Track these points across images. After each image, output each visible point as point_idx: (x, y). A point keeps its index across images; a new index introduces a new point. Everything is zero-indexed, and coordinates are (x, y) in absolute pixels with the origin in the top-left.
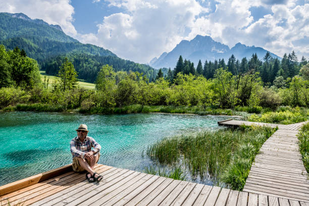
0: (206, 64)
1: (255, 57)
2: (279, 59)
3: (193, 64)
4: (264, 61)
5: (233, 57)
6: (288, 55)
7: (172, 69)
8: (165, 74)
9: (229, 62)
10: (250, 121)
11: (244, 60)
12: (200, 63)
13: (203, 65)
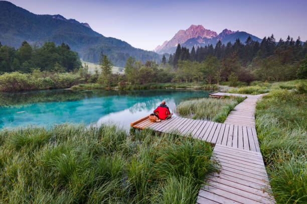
0: (198, 49)
1: (238, 41)
2: (258, 41)
3: (188, 50)
4: (245, 44)
5: (220, 42)
6: (267, 38)
7: (172, 54)
8: (168, 58)
9: (216, 46)
10: (230, 93)
11: (229, 44)
12: (193, 48)
13: (196, 49)
